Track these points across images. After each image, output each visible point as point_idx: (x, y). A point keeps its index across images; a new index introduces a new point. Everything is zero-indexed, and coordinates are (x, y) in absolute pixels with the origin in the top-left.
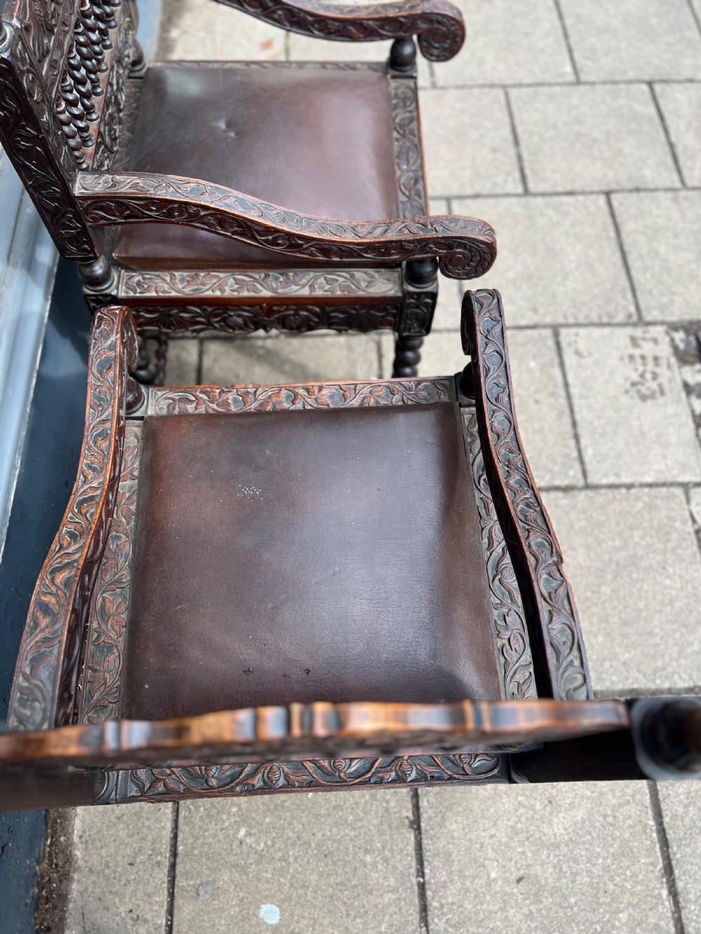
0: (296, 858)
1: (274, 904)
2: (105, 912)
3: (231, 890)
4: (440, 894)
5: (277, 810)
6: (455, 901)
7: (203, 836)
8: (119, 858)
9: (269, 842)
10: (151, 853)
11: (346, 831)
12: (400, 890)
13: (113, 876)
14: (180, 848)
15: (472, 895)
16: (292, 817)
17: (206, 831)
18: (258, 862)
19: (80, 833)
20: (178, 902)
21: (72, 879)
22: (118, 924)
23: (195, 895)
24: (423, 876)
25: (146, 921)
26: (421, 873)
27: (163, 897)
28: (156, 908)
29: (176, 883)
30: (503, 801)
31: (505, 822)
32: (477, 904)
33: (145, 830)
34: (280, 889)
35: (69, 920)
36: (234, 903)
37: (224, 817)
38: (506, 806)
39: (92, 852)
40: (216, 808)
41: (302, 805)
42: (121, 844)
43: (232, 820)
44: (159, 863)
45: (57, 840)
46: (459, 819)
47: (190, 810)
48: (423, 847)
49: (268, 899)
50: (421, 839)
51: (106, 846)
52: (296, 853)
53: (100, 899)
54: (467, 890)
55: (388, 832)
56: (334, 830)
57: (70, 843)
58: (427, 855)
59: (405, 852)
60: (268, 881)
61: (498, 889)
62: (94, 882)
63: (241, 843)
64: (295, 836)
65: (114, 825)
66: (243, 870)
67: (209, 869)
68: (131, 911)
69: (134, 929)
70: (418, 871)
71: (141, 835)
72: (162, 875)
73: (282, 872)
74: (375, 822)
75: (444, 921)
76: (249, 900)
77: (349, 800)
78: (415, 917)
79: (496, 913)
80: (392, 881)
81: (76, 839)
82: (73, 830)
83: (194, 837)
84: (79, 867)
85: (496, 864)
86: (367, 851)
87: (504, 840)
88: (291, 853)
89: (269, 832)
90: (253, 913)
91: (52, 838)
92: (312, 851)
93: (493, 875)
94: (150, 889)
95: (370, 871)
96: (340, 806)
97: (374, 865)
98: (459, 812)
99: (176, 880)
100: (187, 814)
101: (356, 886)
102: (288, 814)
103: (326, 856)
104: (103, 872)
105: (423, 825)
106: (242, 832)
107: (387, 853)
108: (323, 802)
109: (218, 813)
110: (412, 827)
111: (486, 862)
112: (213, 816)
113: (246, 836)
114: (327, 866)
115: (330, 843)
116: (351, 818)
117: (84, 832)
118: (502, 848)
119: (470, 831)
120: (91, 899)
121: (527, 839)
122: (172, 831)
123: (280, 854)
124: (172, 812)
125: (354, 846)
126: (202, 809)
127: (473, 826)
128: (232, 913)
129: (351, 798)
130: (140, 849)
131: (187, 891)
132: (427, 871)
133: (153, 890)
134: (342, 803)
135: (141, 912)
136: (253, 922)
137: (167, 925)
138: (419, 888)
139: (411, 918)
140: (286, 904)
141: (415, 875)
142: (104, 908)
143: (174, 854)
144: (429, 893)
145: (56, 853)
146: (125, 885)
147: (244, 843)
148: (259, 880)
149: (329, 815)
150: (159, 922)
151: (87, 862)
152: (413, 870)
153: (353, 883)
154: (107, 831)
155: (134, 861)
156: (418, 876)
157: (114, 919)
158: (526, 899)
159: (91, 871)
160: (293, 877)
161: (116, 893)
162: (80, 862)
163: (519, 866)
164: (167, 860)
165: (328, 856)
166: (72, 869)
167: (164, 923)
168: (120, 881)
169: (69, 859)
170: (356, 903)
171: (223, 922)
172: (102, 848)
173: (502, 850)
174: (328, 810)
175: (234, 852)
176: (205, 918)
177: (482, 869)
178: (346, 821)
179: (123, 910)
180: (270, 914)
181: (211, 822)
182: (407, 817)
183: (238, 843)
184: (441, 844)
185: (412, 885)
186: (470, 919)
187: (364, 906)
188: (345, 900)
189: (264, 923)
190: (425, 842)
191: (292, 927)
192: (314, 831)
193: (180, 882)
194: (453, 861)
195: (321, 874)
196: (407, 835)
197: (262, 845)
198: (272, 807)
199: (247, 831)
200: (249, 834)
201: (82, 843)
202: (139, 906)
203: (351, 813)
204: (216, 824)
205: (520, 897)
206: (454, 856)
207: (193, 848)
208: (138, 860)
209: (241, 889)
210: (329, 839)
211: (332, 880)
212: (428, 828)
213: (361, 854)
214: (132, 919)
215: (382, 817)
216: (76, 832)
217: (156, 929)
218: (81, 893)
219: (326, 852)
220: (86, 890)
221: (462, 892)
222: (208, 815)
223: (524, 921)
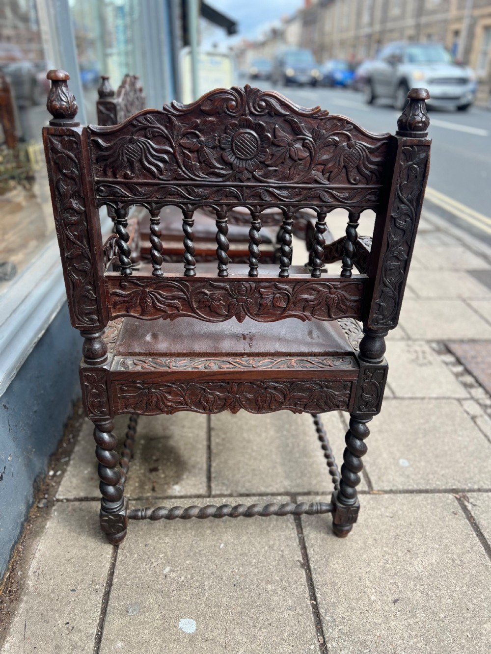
0: (210, 587)
1: (192, 618)
2: (45, 624)
3: (156, 609)
4: (331, 611)
5: (196, 556)
6: (344, 616)
7: (136, 572)
8: (64, 586)
9: (189, 576)
10: (91, 583)
11: (251, 569)
12: (298, 608)
13: (57, 598)
14: (115, 580)
15: (358, 612)
16: (208, 560)
17: (138, 569)
18: (179, 590)
19: (35, 570)
20: (109, 617)
21: (22, 600)
22: (54, 633)
23: (124, 612)
24: (315, 599)
25: (80, 631)
26: (313, 597)
27: (97, 613)
28: (90, 621)
29: (109, 603)
30: (372, 550)
31: (376, 564)
32: (363, 618)
33: (88, 568)
34: (196, 608)
35: (12, 630)
36: (157, 617)
37: (153, 560)
38: (375, 553)
39: (42, 582)
40: (147, 554)
41: (216, 552)
42: (67, 577)
43: (160, 562)
44: (96, 590)
45: (14, 574)
46: (340, 561)
47: (126, 556)
48: (314, 579)
49: (186, 614)
50: (311, 574)
51: (55, 578)
52: (211, 583)
53: (42, 615)
54: (353, 609)
55: (284, 570)
56: (241, 568)
57: (25, 576)
58: (317, 585)
59: (299, 583)
60: (187, 603)
61: (379, 607)
62: (40, 603)
63: (166, 577)
64: (209, 572)
65: (64, 564)
66: (167, 595)
67: (138, 594)
68: (67, 623)
69: (69, 637)
70: (311, 596)
71: (84, 572)
72: (99, 598)
73: (198, 596)
74: (274, 563)
75: (337, 630)
76: (171, 615)
77: (252, 550)
78: (312, 628)
79: (380, 625)
80: (290, 602)
81: (30, 573)
82: (30, 567)
83: (127, 572)
84: (29, 593)
85: (374, 590)
86: (268, 582)
87: (378, 575)
88: (206, 583)
89: (189, 570)
90: (173, 625)
91: (11, 573)
92: (224, 582)
93: (373, 598)
94: (86, 608)
95: (271, 595)
96: (245, 554)
97: (275, 592)
98: (339, 557)
99: (110, 601)
100: (123, 558)
101: (260, 606)
102: (204, 558)
103: (234, 585)
104: (48, 595)
105: (312, 566)
106: (167, 569)
107: (284, 583)
108: (232, 551)
109: (149, 557)
110: (303, 568)
111: (366, 589)
112: (144, 560)
113: (170, 572)
114: (236, 592)
115: (238, 577)
116: (254, 561)
117: (38, 569)
118: (377, 580)
119: (349, 569)
120: (35, 614)
121: (396, 574)
122: (110, 570)
123: (197, 584)
124: (112, 558)
125: (257, 579)
126: (136, 555)
127: (352, 566)
128: (155, 625)
129: (254, 549)
130: (83, 580)
131: (118, 610)
132: (318, 595)
133: (89, 608)
134: (247, 551)
135: (76, 624)
136: (174, 630)
137: (97, 634)
138: (313, 608)
139: (308, 628)
140: (202, 618)
141: (309, 598)
142: (45, 621)
143: (110, 584)
144: (322, 611)
145: (12, 583)
146: (66, 604)
147: (168, 577)
148: (179, 602)
149: (237, 559)
150: (91, 632)
151: (36, 589)
152: (307, 595)
153: (258, 603)
154: (57, 568)
155: (77, 588)
156: (311, 600)
157: (52, 629)
158: (403, 615)
159: (39, 594)
160: (208, 599)
161: (57, 611)
162: (31, 589)
163: (392, 592)
164: (104, 587)
165: (236, 585)
166: (23, 593)
167: (95, 632)
168: (61, 602)
169: (22, 587)
170: (261, 618)
171: (147, 631)
172: (51, 579)
173: (377, 582)
174: (235, 556)
175: (160, 583)
176: (132, 629)
177: (363, 594)
178: (251, 563)
179: (60, 623)
180: (188, 626)
181: (142, 563)
182: (298, 561)
183: (163, 577)
184: (328, 577)
185: (307, 605)
186: (359, 629)
187: (268, 620)
188: (252, 615)
189: (183, 632)
190: (314, 576)
191: (207, 636)
192: (225, 569)
193: (113, 603)
194: (339, 588)
195: (231, 598)
196: (300, 572)
197: (183, 578)
198: (192, 554)
199: (170, 569)
200: (172, 571)
201: (35, 576)
202: (75, 620)
203: (254, 558)
204: (146, 565)
205: (398, 613)
206: (339, 585)
207: (126, 580)
208: (79, 588)
209: (164, 608)
210: (237, 574)
211: (240, 601)
212: (316, 567)
213: (264, 585)
214: (68, 629)
215: (279, 560)
216: (31, 569)
217: (87, 637)
218: (27, 610)
219: (235, 583)
220: (31, 608)
221: (350, 610)
222: (140, 559)
223: (404, 630)
